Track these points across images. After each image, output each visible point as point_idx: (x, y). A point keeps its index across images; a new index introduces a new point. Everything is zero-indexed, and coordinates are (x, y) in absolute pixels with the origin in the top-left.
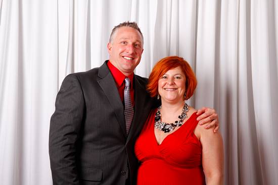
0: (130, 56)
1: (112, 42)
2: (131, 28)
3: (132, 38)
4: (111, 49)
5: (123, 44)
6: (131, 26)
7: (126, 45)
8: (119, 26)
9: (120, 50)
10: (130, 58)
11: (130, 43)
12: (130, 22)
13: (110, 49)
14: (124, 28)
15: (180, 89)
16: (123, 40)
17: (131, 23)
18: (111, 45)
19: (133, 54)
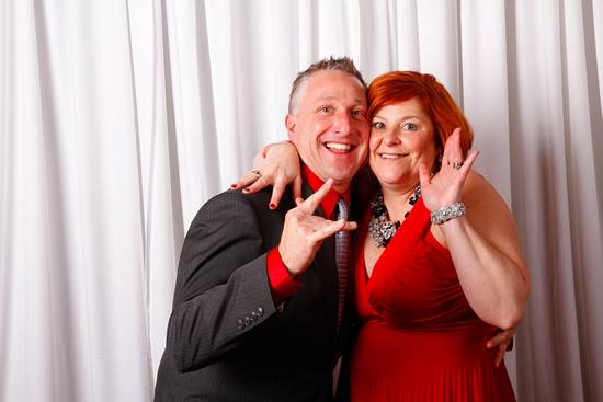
0: (345, 141)
1: (296, 111)
2: (339, 72)
3: (345, 96)
4: (295, 129)
5: (323, 113)
6: (339, 68)
7: (332, 114)
8: (309, 72)
9: (318, 128)
10: (344, 147)
11: (341, 109)
12: (336, 58)
13: (291, 130)
14: (322, 73)
15: (414, 156)
16: (322, 104)
17: (339, 61)
18: (293, 120)
19: (349, 136)
